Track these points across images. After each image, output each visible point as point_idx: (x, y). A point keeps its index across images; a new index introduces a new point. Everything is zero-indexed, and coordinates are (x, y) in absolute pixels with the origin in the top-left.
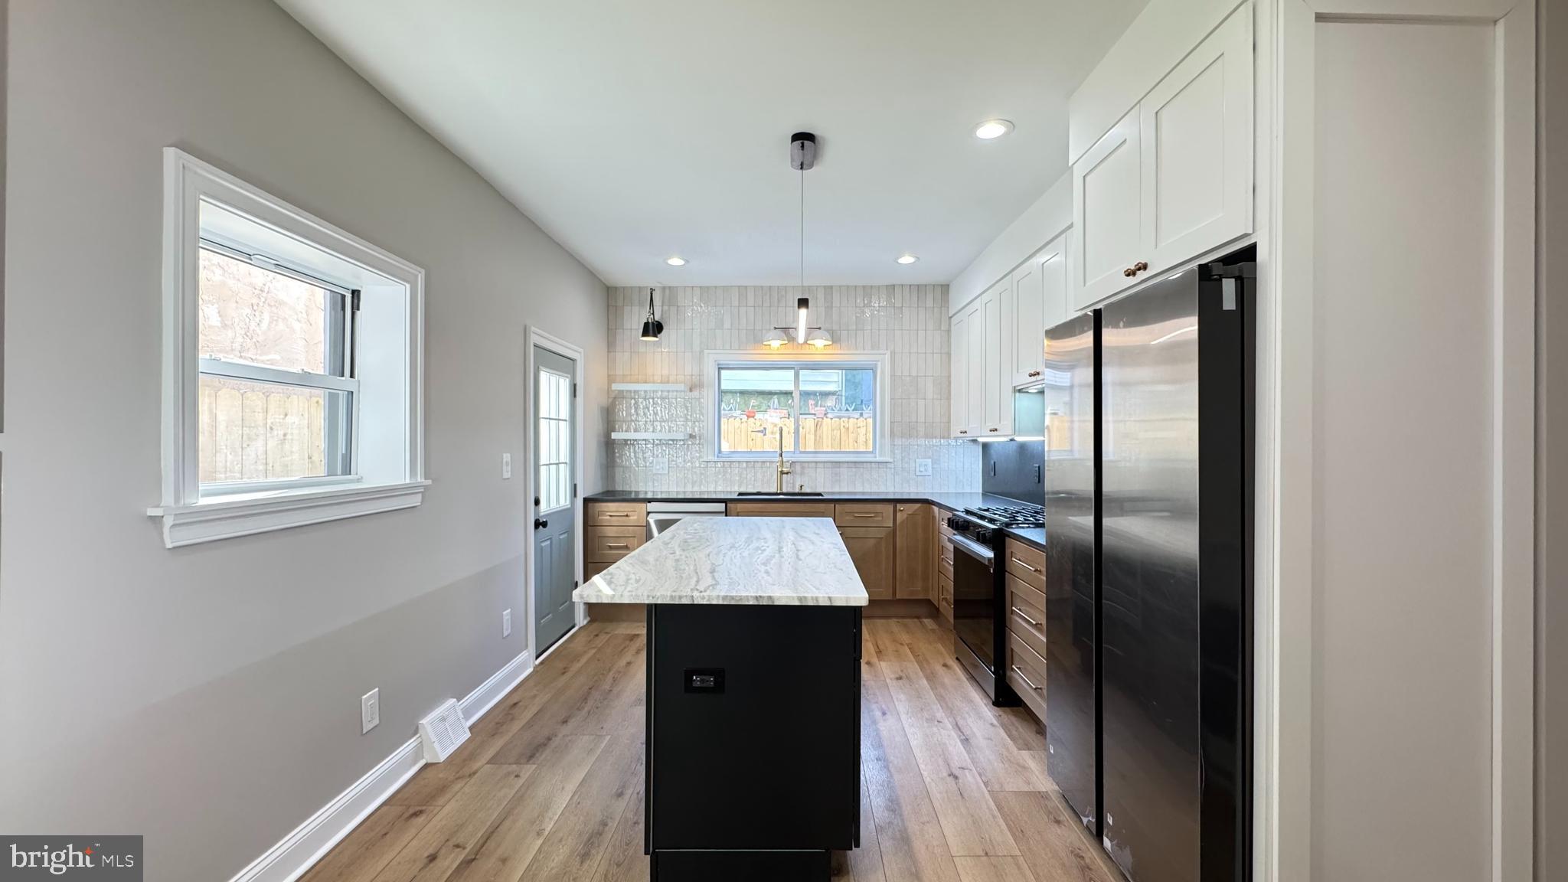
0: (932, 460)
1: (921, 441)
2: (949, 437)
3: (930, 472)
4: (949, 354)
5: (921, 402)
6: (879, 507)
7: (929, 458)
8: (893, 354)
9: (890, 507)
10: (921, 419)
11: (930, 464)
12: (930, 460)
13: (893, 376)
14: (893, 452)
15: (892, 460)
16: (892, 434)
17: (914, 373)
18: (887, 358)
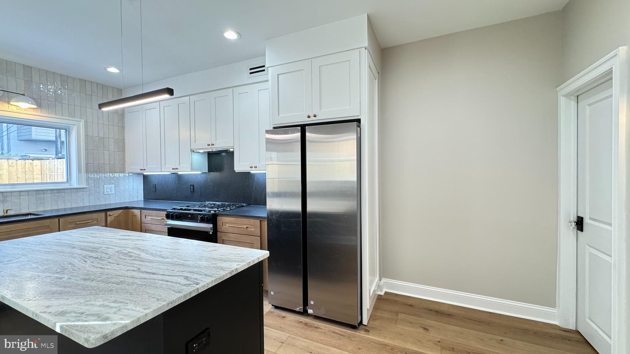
0: (114, 185)
1: (108, 175)
2: (124, 172)
3: (113, 192)
4: (123, 127)
5: (106, 153)
6: (95, 215)
7: (113, 184)
8: (86, 122)
9: (103, 214)
10: (107, 162)
11: (113, 188)
12: (113, 185)
13: (86, 136)
14: (88, 183)
15: (88, 187)
16: (87, 172)
17: (101, 135)
18: (82, 124)
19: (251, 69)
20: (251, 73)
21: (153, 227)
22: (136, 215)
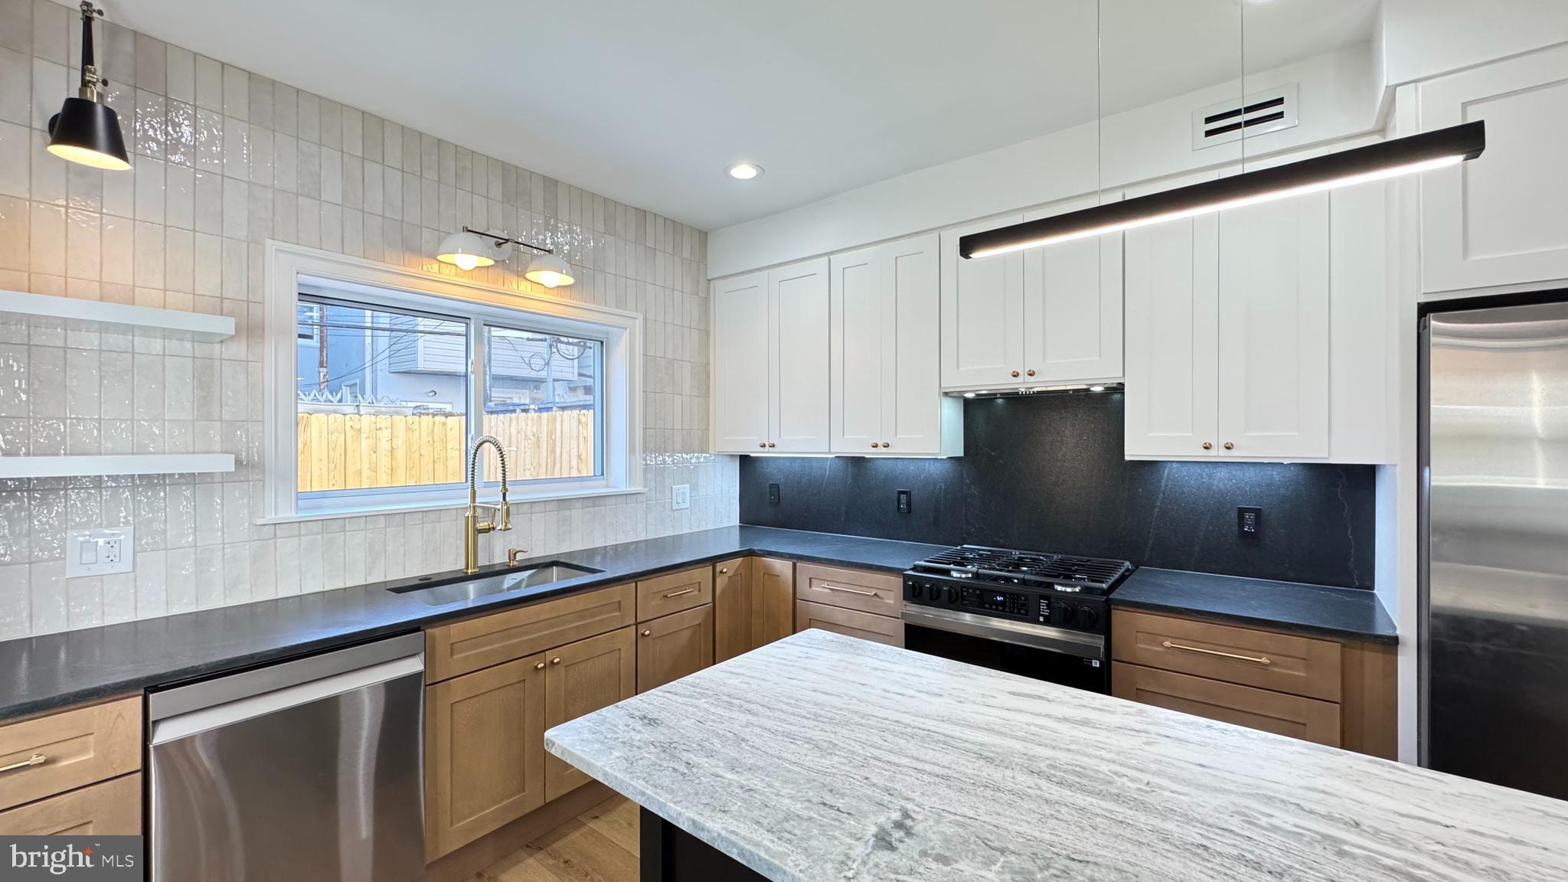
0: (690, 486)
1: (678, 458)
2: (706, 449)
3: (687, 505)
4: (707, 333)
5: (678, 398)
6: (696, 573)
7: (687, 482)
9: (709, 571)
10: (678, 426)
11: (688, 491)
13: (646, 356)
14: (645, 480)
15: (646, 490)
16: (646, 449)
17: (670, 356)
18: (638, 324)
19: (1209, 120)
20: (1209, 133)
21: (840, 616)
22: (779, 576)
